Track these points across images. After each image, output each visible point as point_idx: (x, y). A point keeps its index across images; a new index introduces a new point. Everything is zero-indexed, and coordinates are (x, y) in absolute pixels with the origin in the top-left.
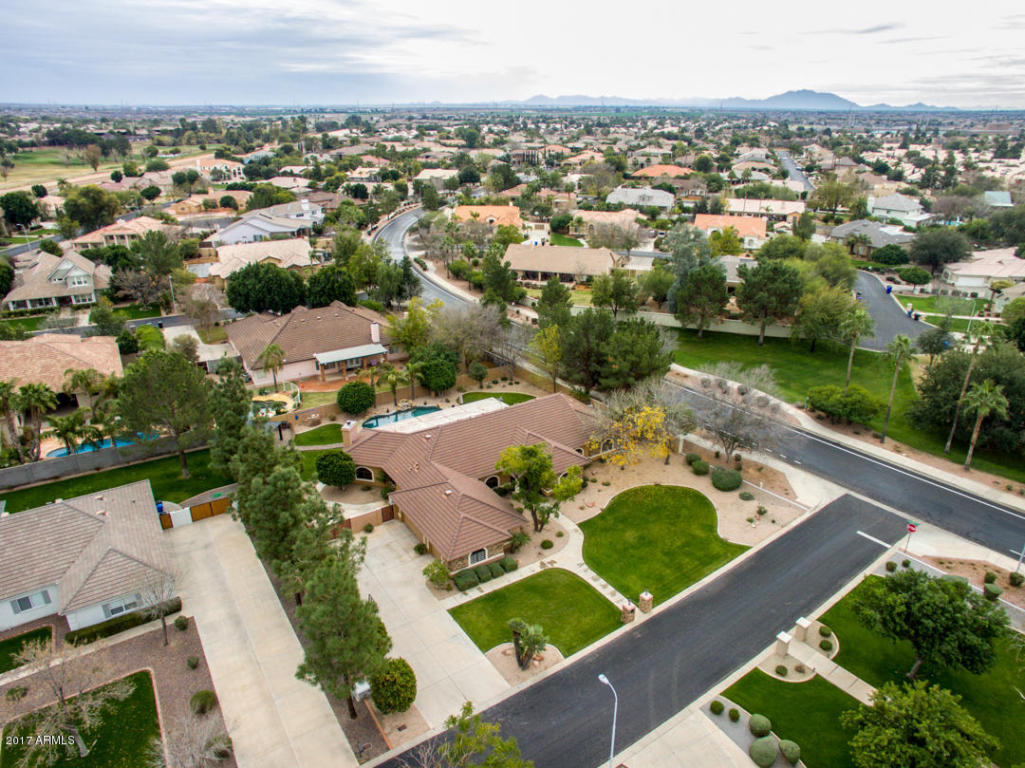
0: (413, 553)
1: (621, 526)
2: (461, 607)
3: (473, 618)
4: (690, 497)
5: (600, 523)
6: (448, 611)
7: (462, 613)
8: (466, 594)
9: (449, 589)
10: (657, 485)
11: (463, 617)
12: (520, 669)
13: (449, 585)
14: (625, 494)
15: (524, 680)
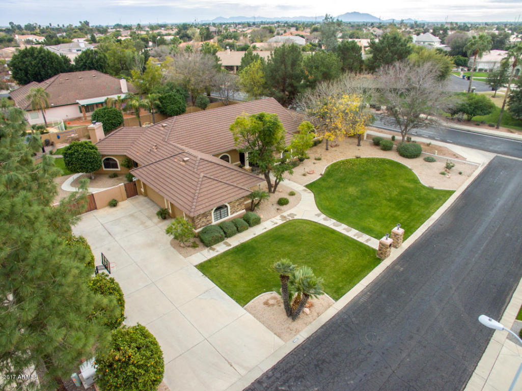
0: (156, 219)
1: (342, 185)
2: (210, 261)
3: (225, 271)
4: (387, 163)
5: (323, 184)
6: (196, 266)
7: (212, 267)
8: (214, 249)
9: (194, 246)
10: (357, 158)
11: (214, 270)
12: (290, 320)
13: (194, 243)
14: (335, 164)
15: (297, 331)
